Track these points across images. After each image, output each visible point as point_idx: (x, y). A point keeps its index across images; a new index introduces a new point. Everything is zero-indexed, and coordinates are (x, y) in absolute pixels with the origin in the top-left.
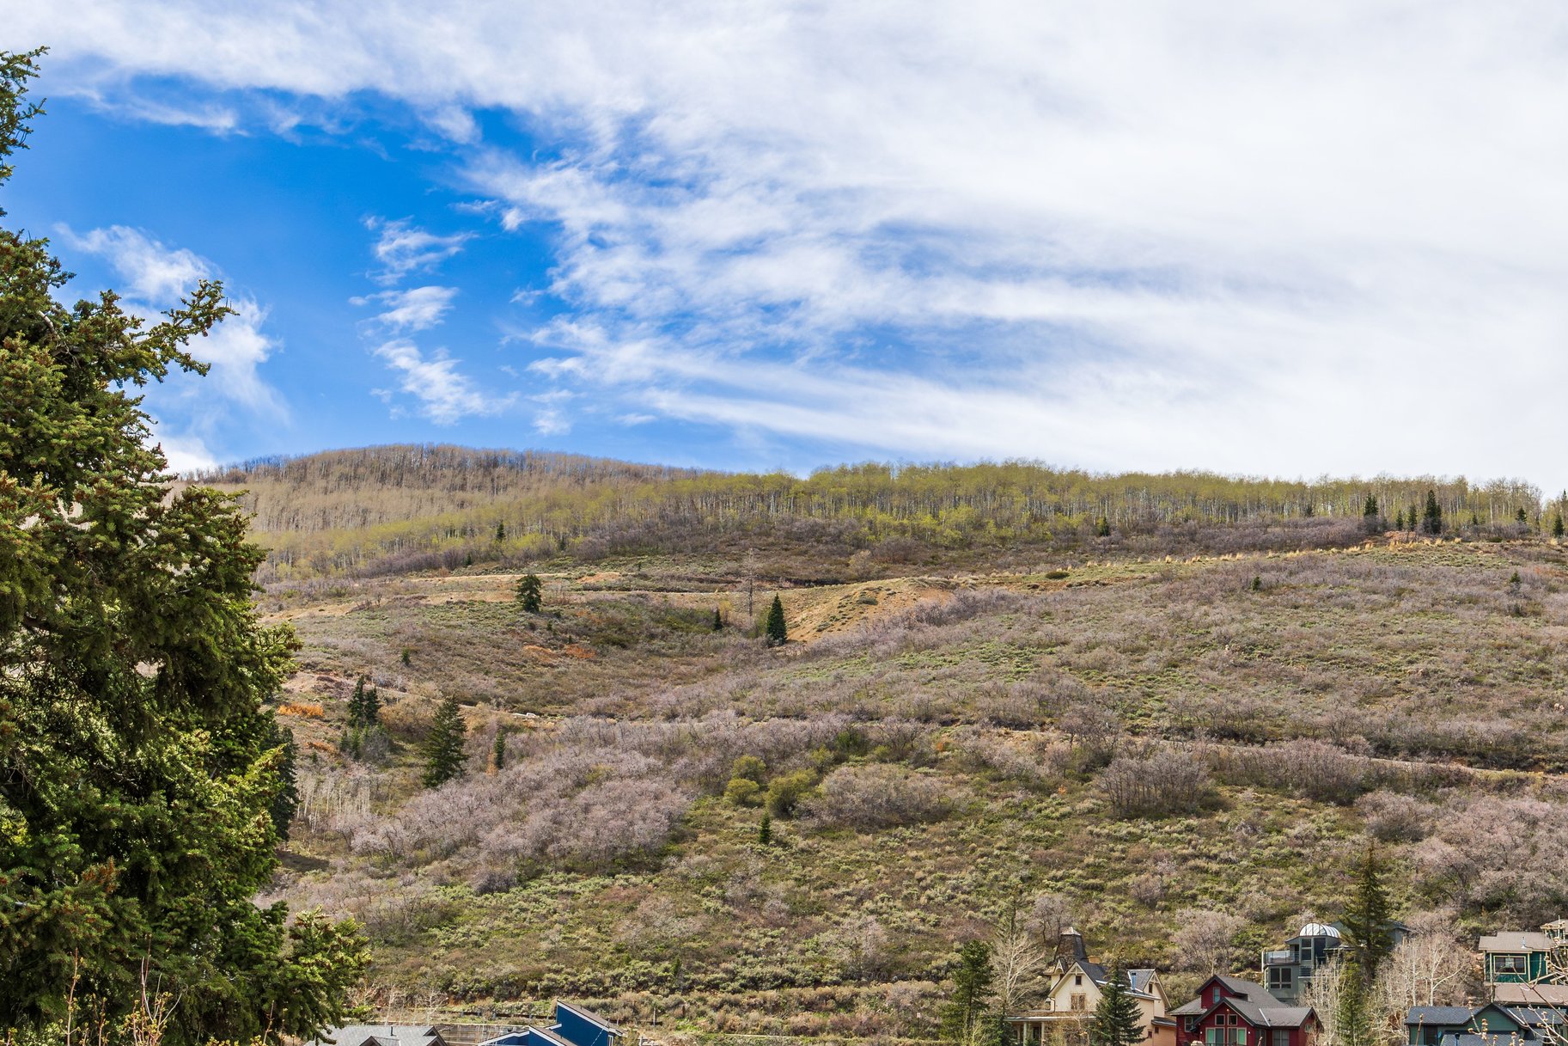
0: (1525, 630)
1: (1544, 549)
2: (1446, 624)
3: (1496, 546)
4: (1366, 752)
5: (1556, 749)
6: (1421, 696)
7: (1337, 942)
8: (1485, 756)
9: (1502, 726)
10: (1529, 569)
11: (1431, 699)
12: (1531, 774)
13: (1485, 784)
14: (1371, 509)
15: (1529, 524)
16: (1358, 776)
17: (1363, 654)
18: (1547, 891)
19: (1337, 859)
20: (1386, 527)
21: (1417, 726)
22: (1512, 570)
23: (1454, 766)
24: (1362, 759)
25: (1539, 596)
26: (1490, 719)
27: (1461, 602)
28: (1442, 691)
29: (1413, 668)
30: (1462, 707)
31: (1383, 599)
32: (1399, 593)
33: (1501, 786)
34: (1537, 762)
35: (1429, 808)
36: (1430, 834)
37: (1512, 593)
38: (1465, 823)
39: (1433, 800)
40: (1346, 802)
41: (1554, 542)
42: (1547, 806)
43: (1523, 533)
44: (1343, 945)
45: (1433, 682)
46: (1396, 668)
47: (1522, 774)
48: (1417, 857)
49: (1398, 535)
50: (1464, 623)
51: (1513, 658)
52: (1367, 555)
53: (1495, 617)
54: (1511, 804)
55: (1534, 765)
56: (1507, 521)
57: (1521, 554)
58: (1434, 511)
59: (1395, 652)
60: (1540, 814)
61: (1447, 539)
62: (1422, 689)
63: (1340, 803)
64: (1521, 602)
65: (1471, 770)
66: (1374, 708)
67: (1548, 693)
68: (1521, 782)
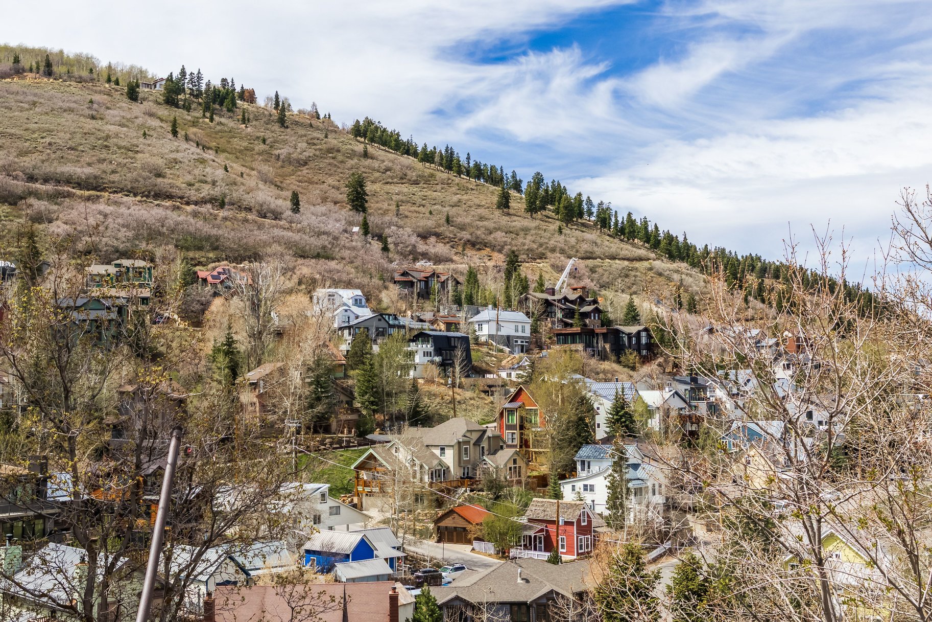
0: (97, 126)
1: (102, 89)
2: (59, 121)
3: (80, 85)
4: (23, 180)
5: (114, 182)
6: (48, 154)
7: (14, 270)
8: (80, 184)
9: (88, 170)
10: (97, 97)
11: (53, 156)
12: (103, 193)
13: (81, 197)
14: (17, 60)
15: (95, 76)
16: (19, 191)
17: (18, 132)
18: (113, 246)
19: (10, 231)
20: (24, 70)
21: (48, 168)
22: (89, 97)
23: (66, 188)
24: (20, 183)
25: (102, 110)
26: (82, 167)
27: (65, 111)
28: (59, 153)
29: (44, 140)
30: (69, 161)
31: (26, 106)
32: (34, 104)
33: (88, 199)
34: (105, 188)
35: (55, 207)
36: (57, 219)
37: (89, 108)
38: (73, 215)
39: (56, 204)
40: (13, 204)
41: (107, 86)
42: (111, 208)
43: (92, 80)
44: (17, 271)
45: (54, 148)
46: (35, 140)
47: (98, 193)
48: (51, 230)
49: (30, 75)
50: (67, 120)
51: (92, 139)
52: (15, 83)
53: (82, 119)
54: (94, 207)
55: (104, 190)
56: (85, 74)
57: (92, 90)
58: (49, 65)
59: (34, 132)
60: (108, 212)
61: (55, 79)
62: (48, 151)
63: (10, 204)
64: (94, 113)
65: (74, 191)
66: (25, 159)
67: (110, 156)
68: (98, 197)
